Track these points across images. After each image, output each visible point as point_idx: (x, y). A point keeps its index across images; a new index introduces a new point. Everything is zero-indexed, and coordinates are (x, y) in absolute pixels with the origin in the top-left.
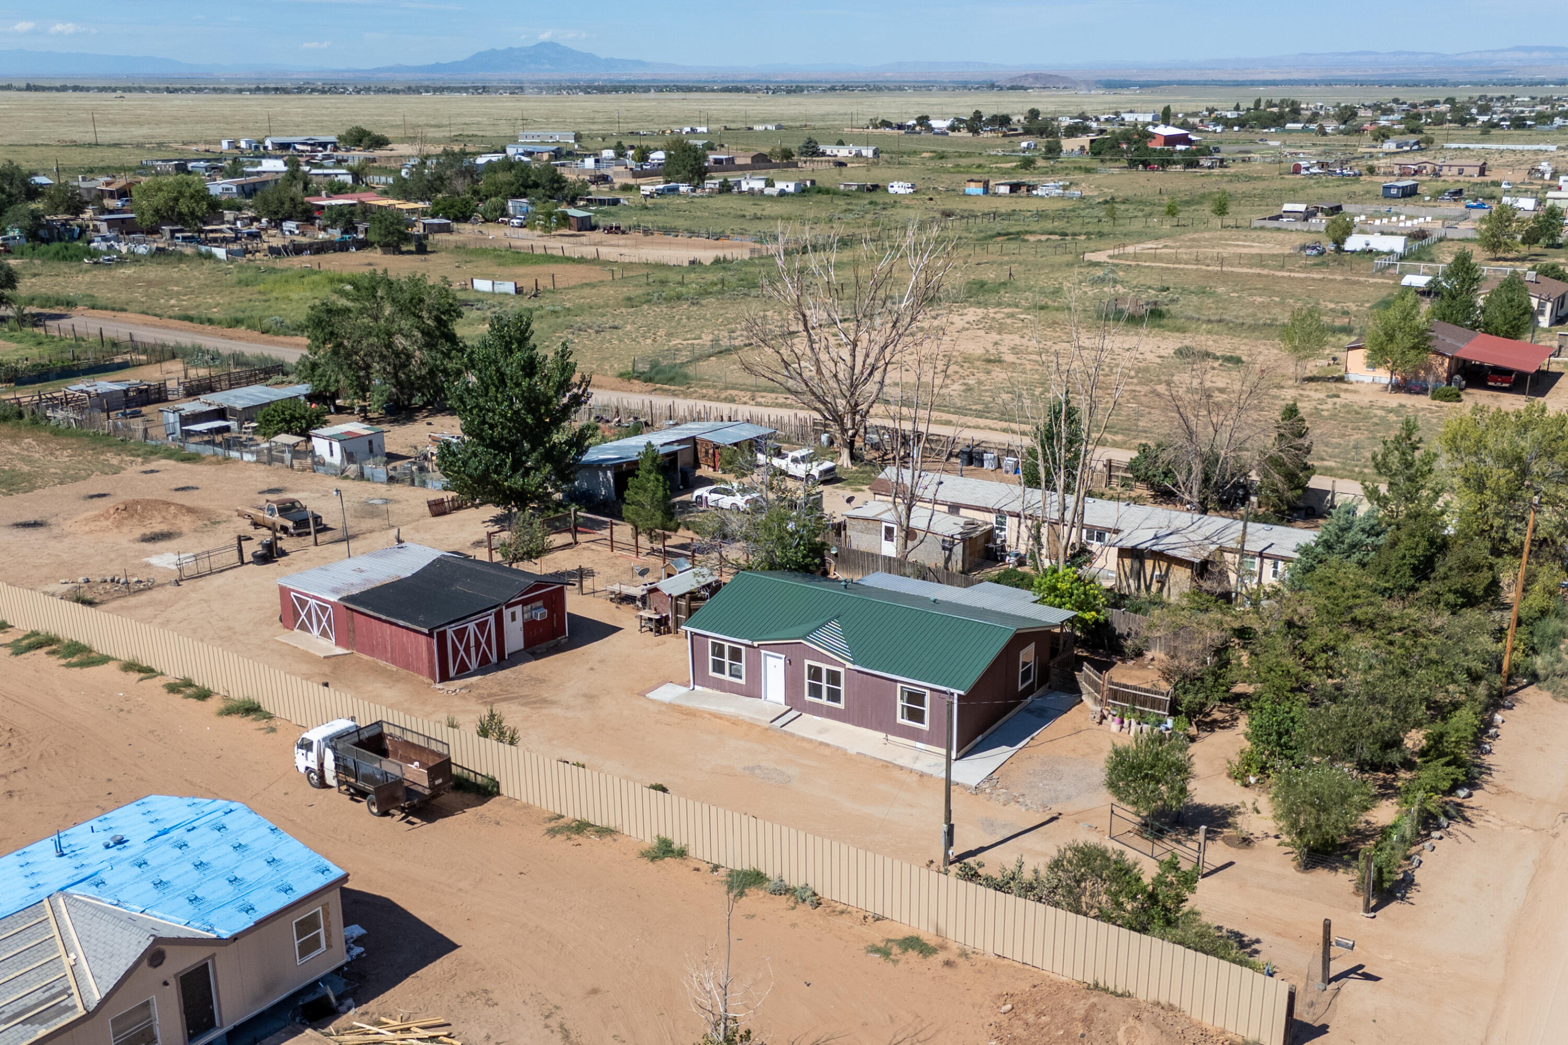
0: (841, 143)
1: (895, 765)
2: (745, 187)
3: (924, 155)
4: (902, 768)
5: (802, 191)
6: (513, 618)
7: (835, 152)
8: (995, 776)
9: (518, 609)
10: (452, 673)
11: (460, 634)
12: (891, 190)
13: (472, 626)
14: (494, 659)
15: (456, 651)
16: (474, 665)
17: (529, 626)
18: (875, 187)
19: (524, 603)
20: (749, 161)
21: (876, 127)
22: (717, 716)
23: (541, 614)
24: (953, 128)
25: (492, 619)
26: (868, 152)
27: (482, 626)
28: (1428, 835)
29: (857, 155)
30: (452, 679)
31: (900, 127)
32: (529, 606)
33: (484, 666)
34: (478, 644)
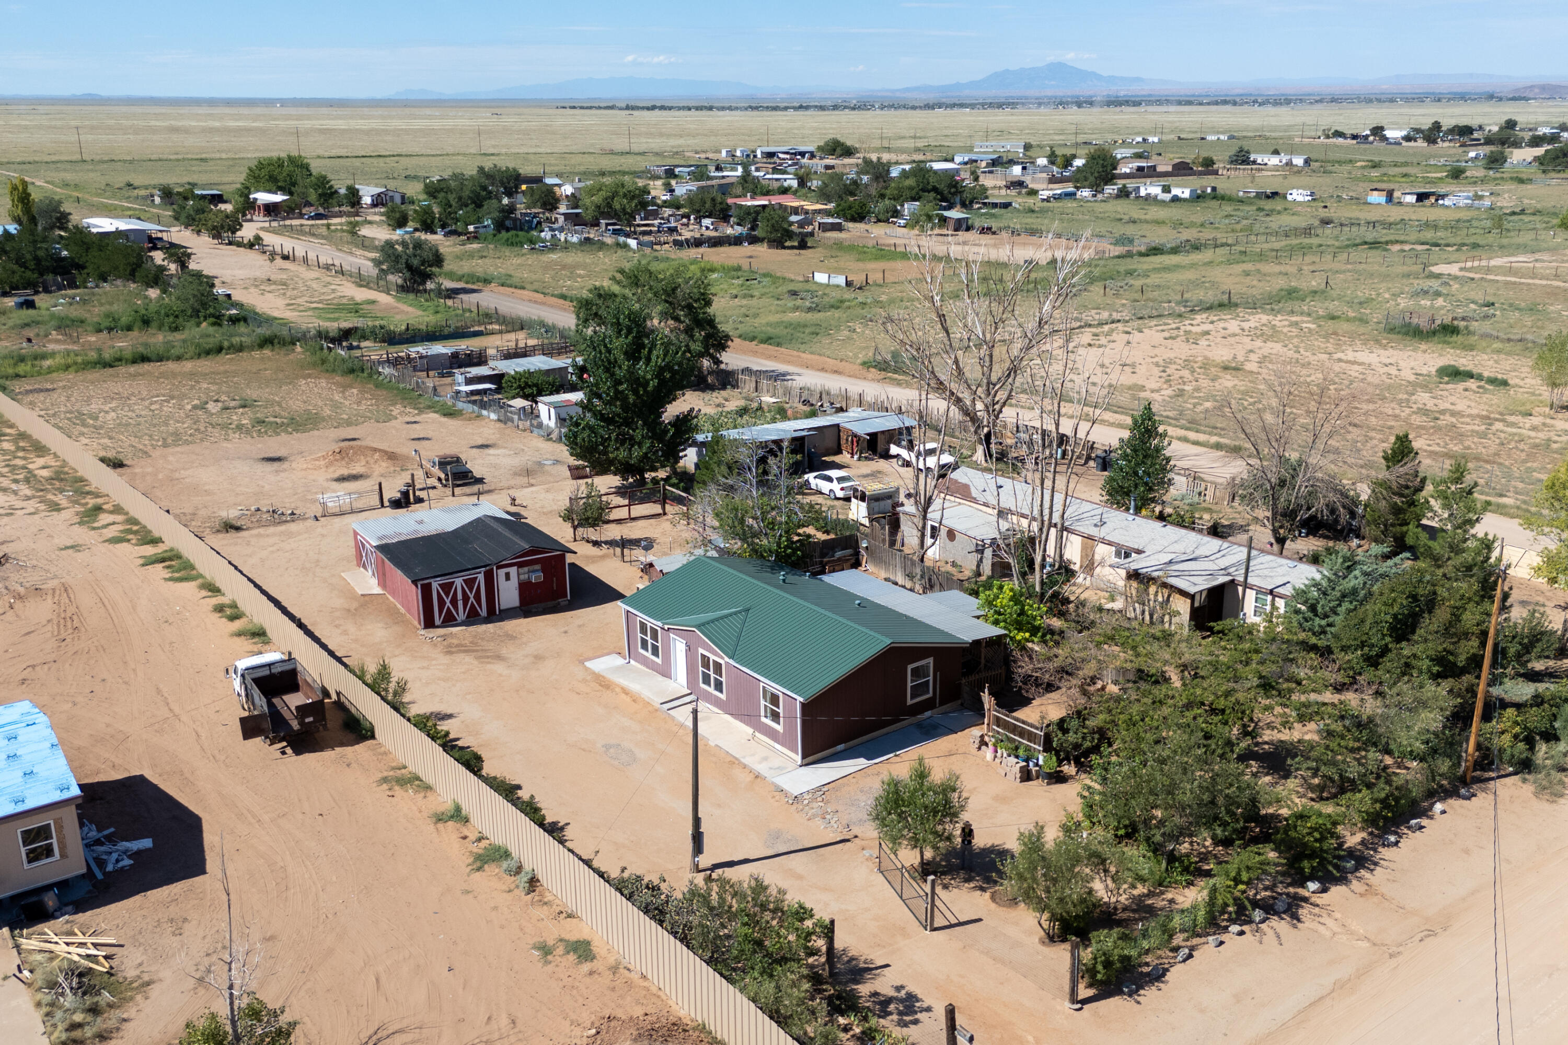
0: (1276, 152)
1: (740, 763)
2: (1143, 192)
3: (1359, 164)
4: (745, 766)
5: (1198, 197)
6: (508, 577)
7: (1266, 161)
8: (826, 788)
9: (513, 571)
10: (438, 622)
11: (447, 587)
12: (1289, 198)
13: (459, 582)
14: (484, 612)
15: (442, 603)
16: (461, 616)
17: (525, 588)
18: (1275, 194)
19: (520, 565)
20: (1170, 169)
21: (1328, 137)
22: (625, 691)
23: (537, 577)
24: (1408, 138)
25: (481, 577)
26: (1299, 161)
27: (470, 583)
28: (1226, 928)
29: (1287, 164)
30: (438, 627)
31: (1354, 137)
32: (526, 569)
33: (473, 618)
34: (466, 598)
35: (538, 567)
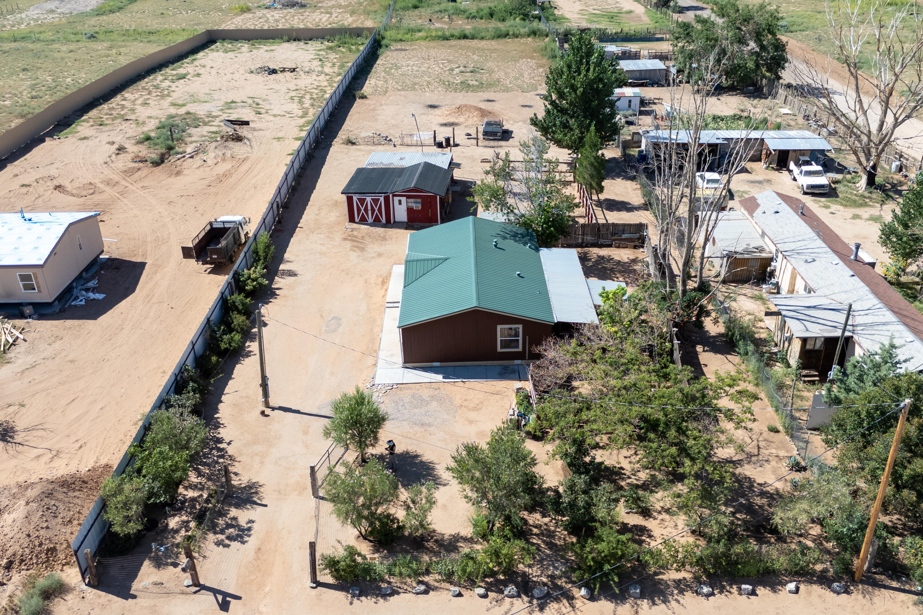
6: (400, 202)
9: (404, 199)
10: (357, 220)
11: (362, 201)
13: (369, 199)
14: (384, 221)
15: (359, 210)
16: (370, 220)
17: (410, 211)
19: (408, 197)
23: (417, 206)
25: (382, 199)
27: (376, 201)
30: (356, 223)
32: (412, 200)
33: (377, 222)
34: (373, 210)
35: (419, 200)
